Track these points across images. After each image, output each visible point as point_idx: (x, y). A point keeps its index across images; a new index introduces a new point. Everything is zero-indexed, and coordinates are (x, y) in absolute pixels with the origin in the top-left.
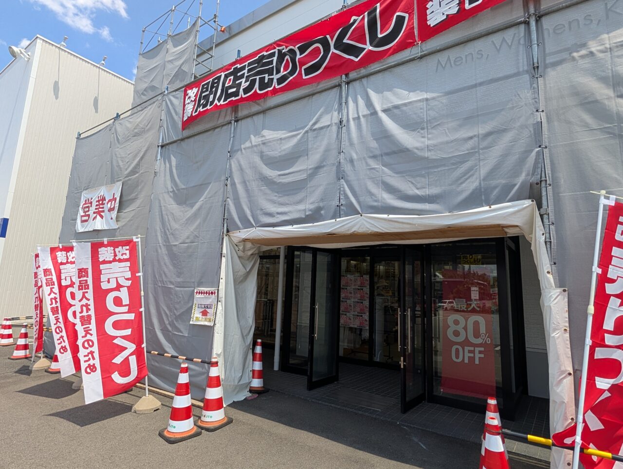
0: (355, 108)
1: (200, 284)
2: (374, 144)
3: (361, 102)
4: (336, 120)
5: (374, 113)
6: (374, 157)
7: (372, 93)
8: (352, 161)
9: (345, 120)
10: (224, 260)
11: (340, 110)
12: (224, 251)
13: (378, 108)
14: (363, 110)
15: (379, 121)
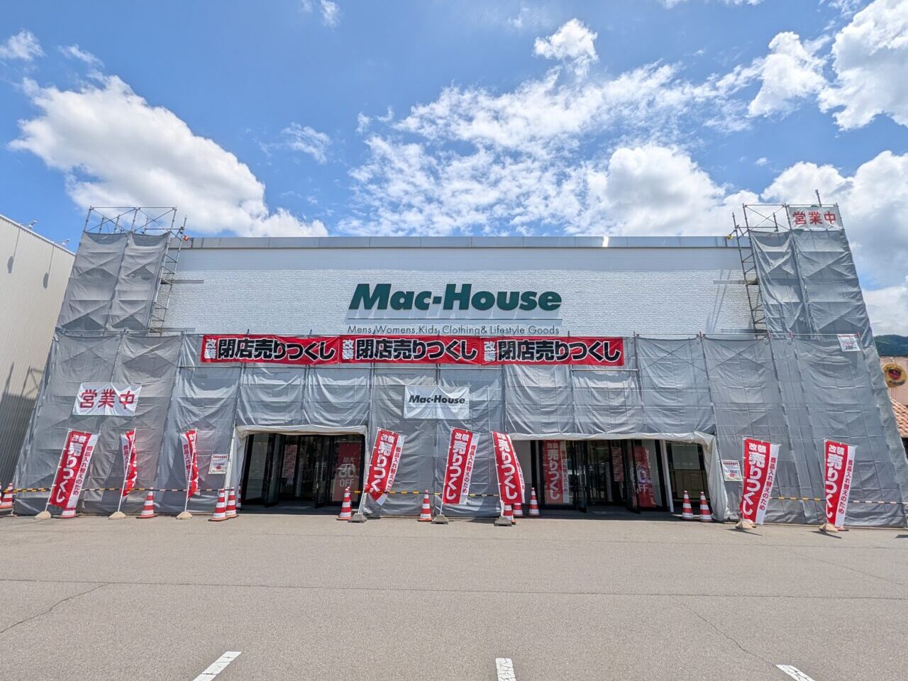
0: (311, 380)
1: (216, 452)
2: (318, 398)
3: (314, 379)
4: (302, 383)
5: (319, 385)
6: (317, 402)
7: (319, 377)
8: (308, 402)
9: (306, 384)
10: (233, 440)
11: (305, 379)
12: (234, 435)
13: (321, 383)
14: (315, 383)
15: (321, 388)
